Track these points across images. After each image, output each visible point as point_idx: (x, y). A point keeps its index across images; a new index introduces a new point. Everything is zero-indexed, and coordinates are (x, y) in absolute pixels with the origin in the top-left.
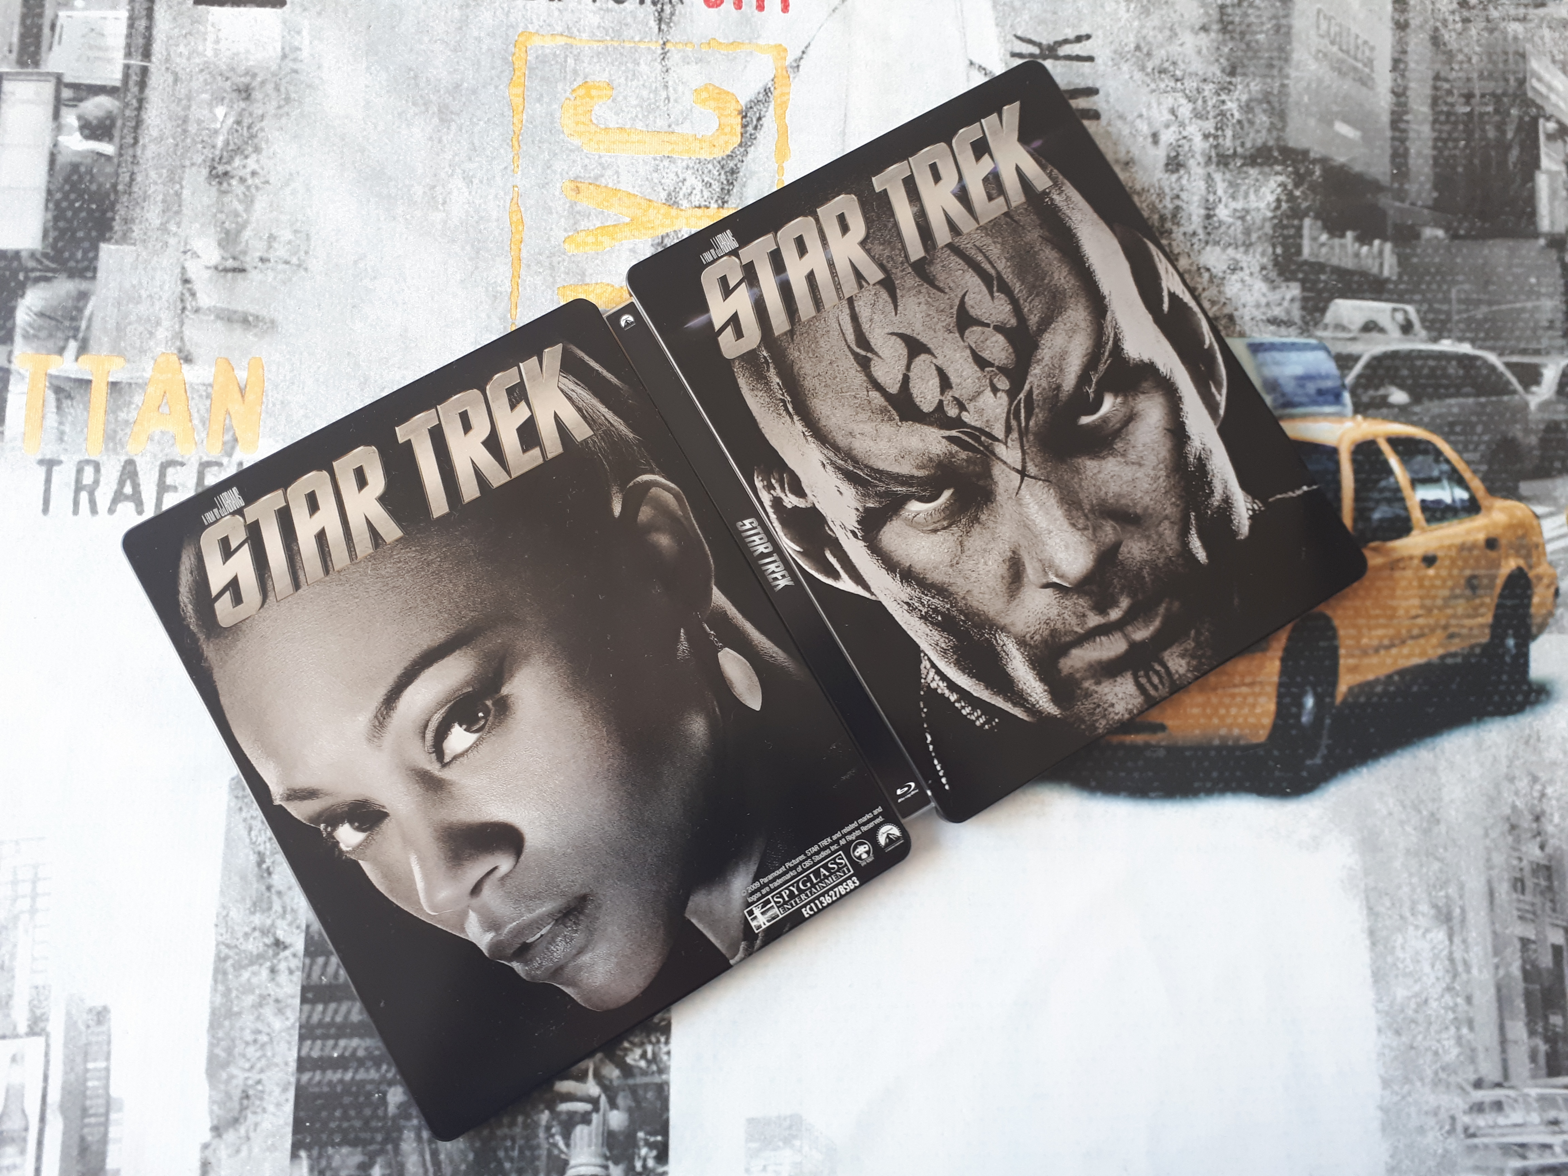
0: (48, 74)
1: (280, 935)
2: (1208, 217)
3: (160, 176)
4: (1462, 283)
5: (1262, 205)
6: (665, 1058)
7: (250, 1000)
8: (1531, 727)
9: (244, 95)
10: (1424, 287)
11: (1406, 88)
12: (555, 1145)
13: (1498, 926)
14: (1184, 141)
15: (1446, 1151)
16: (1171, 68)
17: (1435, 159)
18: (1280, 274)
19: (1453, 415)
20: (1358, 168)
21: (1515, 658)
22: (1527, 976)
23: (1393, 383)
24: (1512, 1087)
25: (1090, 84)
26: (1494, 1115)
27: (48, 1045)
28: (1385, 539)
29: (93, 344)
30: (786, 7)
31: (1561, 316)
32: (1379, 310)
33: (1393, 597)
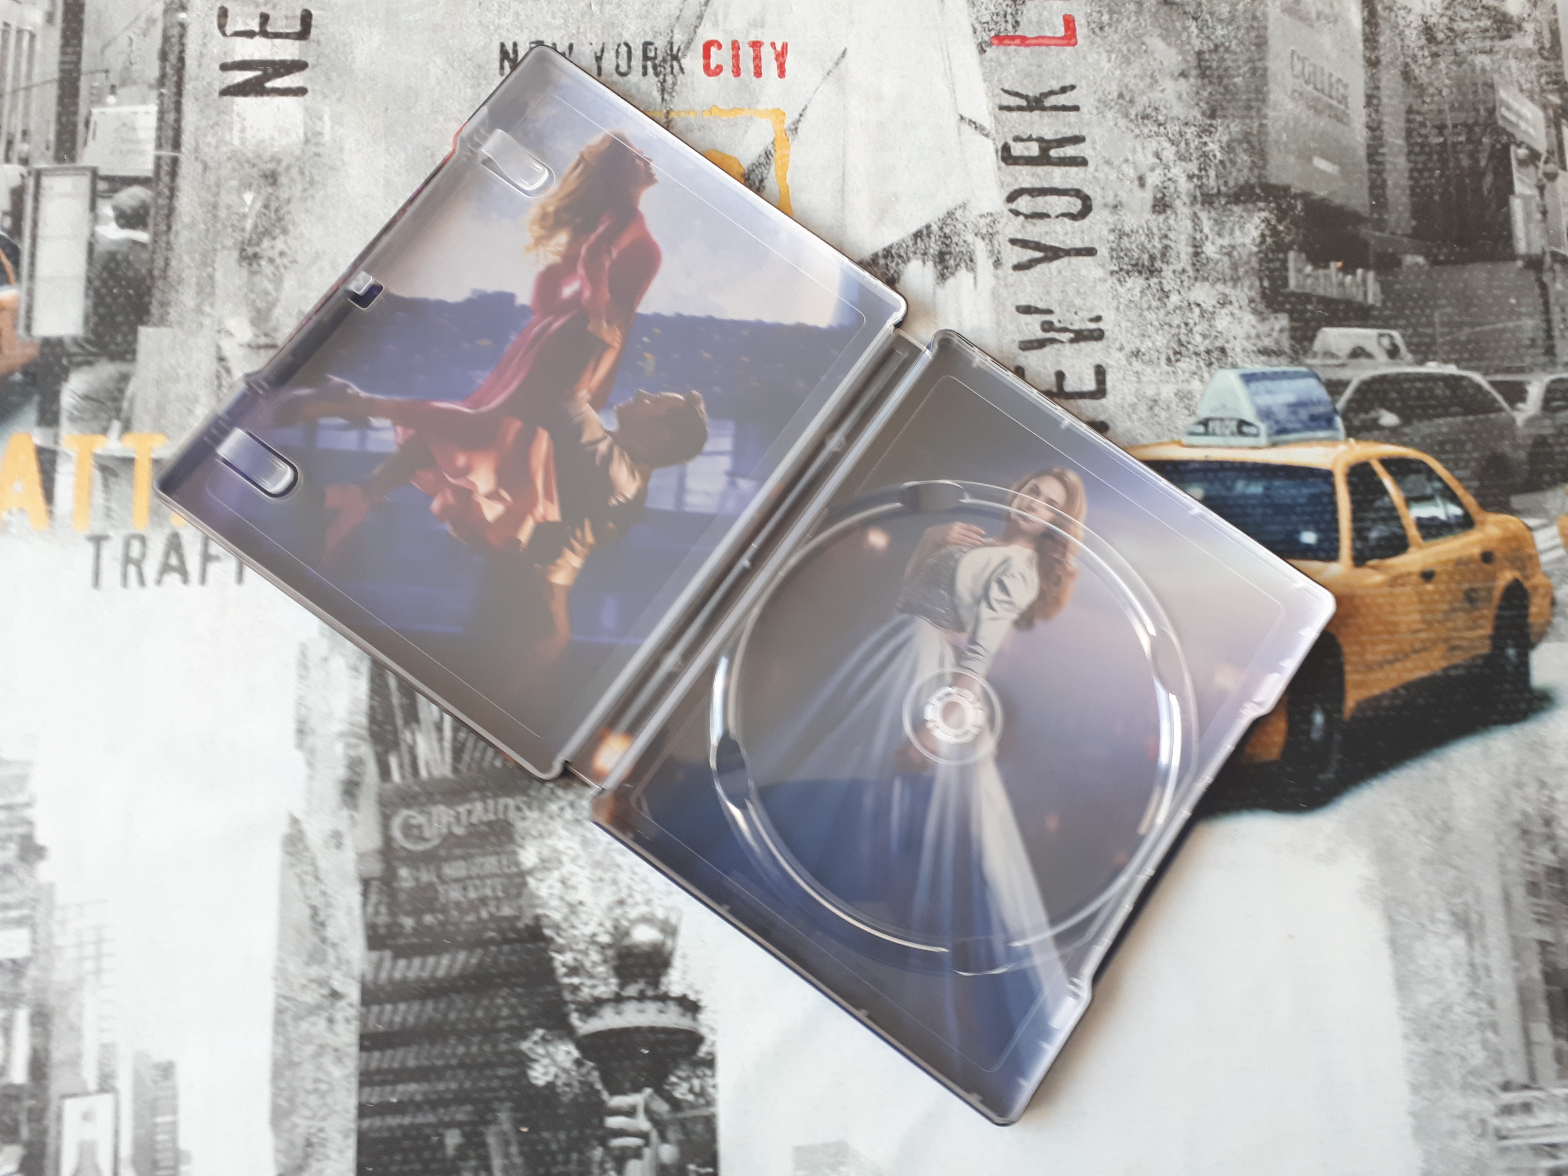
0: (84, 168)
1: (336, 986)
2: (1196, 254)
3: (193, 259)
4: (1444, 306)
5: (1248, 241)
6: (712, 1091)
7: (309, 1050)
8: (1537, 734)
9: (271, 180)
10: (1407, 312)
11: (1380, 123)
13: (1516, 930)
14: (1170, 183)
15: (1479, 1154)
16: (1154, 114)
17: (1412, 189)
18: (1267, 307)
19: (1440, 433)
20: (1338, 201)
21: (1516, 667)
22: (1548, 978)
23: (1383, 406)
24: (1539, 1089)
25: (1077, 133)
26: (1523, 1116)
27: (117, 1102)
28: (1383, 557)
29: (136, 424)
30: (782, 73)
31: (1541, 334)
32: (1366, 336)
33: (1393, 612)
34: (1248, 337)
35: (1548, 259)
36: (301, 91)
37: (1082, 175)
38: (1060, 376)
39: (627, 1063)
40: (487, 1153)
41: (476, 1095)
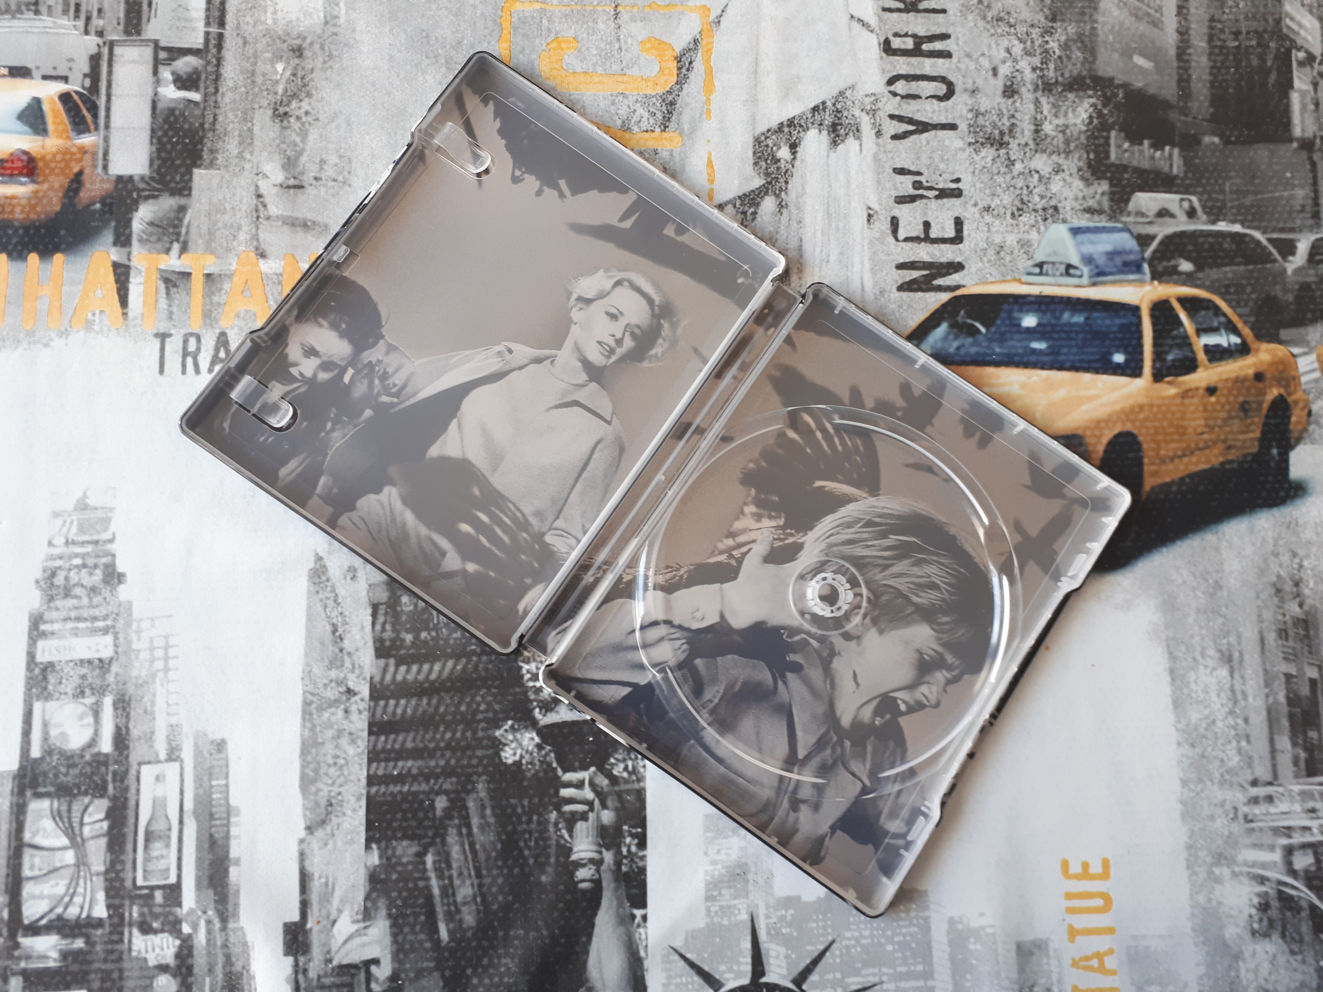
0: (148, 40)
1: (351, 685)
2: (1037, 131)
3: (236, 116)
4: (1233, 178)
6: (642, 770)
7: (330, 733)
8: (1291, 516)
9: (297, 54)
10: (1204, 181)
11: (1188, 28)
12: (562, 837)
13: (1268, 666)
14: (1017, 73)
15: (1231, 833)
16: (1006, 17)
17: (1212, 82)
18: (1093, 175)
19: (1227, 279)
20: (1152, 91)
21: (1278, 463)
22: (1290, 702)
23: (1182, 256)
24: (1280, 785)
25: (944, 31)
26: (1266, 805)
27: (182, 768)
28: (1178, 375)
29: (191, 245)
31: (1310, 202)
32: (1170, 200)
33: (1183, 418)
34: (1076, 199)
35: (1318, 141)
37: (947, 65)
38: (927, 225)
39: (577, 748)
40: (468, 814)
41: (459, 770)
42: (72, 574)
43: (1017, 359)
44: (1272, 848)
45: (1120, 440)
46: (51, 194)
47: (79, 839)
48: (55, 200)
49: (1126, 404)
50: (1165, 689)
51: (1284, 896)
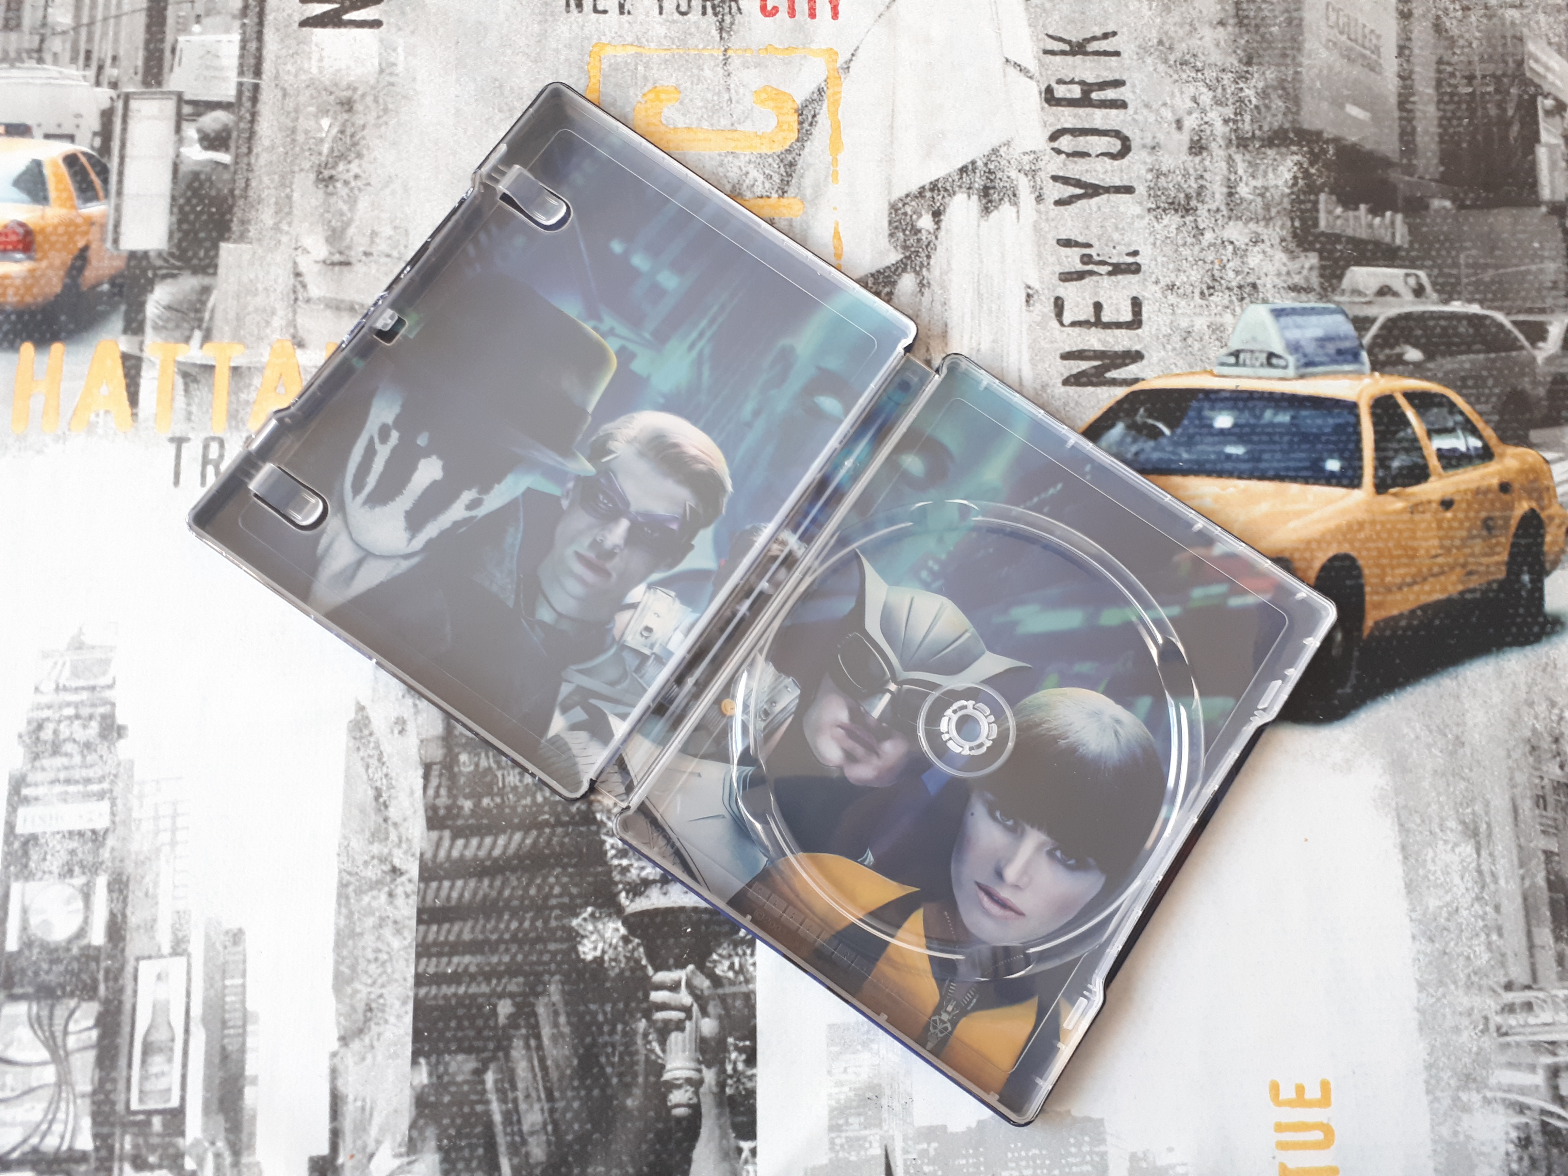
0: (170, 92)
1: (397, 862)
2: (1230, 194)
3: (272, 181)
4: (1469, 249)
5: (1280, 183)
6: (751, 969)
7: (370, 922)
8: (1548, 657)
9: (347, 107)
10: (1434, 253)
11: (1411, 72)
12: (652, 1051)
13: (1523, 841)
14: (1206, 126)
15: (1480, 1049)
16: (1192, 60)
17: (1441, 136)
18: (1298, 246)
19: (1463, 370)
20: (1368, 146)
21: (1531, 592)
22: (1552, 886)
23: (1408, 342)
24: (1540, 989)
25: (1117, 77)
26: (1524, 1014)
27: (189, 965)
28: (1405, 485)
29: (215, 333)
30: (835, 15)
31: (1563, 277)
32: (1393, 276)
33: (1413, 538)
34: (1279, 274)
36: (376, 24)
37: (1121, 117)
38: (1098, 307)
39: (671, 941)
40: (537, 1022)
41: (527, 968)
42: (63, 727)
43: (1208, 466)
44: (1533, 1068)
45: (1337, 564)
46: (51, 273)
47: (62, 1052)
48: (55, 280)
49: (1343, 521)
50: (1395, 870)
51: (1549, 1128)
